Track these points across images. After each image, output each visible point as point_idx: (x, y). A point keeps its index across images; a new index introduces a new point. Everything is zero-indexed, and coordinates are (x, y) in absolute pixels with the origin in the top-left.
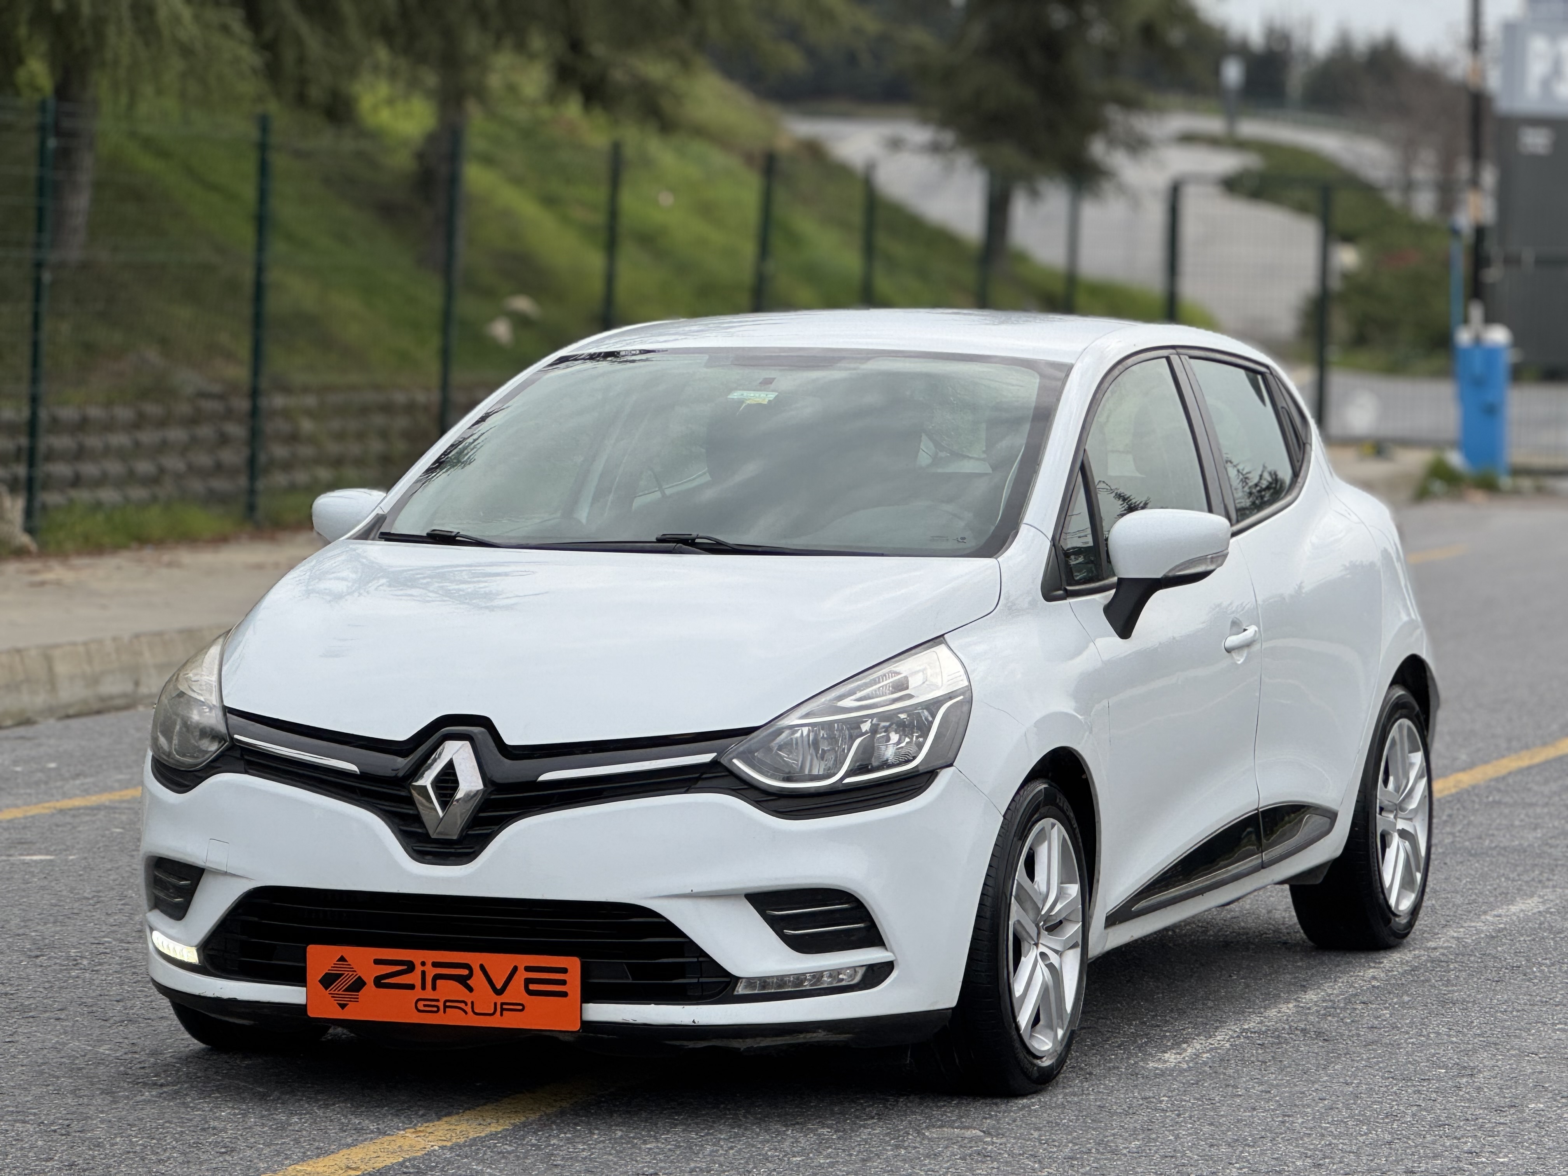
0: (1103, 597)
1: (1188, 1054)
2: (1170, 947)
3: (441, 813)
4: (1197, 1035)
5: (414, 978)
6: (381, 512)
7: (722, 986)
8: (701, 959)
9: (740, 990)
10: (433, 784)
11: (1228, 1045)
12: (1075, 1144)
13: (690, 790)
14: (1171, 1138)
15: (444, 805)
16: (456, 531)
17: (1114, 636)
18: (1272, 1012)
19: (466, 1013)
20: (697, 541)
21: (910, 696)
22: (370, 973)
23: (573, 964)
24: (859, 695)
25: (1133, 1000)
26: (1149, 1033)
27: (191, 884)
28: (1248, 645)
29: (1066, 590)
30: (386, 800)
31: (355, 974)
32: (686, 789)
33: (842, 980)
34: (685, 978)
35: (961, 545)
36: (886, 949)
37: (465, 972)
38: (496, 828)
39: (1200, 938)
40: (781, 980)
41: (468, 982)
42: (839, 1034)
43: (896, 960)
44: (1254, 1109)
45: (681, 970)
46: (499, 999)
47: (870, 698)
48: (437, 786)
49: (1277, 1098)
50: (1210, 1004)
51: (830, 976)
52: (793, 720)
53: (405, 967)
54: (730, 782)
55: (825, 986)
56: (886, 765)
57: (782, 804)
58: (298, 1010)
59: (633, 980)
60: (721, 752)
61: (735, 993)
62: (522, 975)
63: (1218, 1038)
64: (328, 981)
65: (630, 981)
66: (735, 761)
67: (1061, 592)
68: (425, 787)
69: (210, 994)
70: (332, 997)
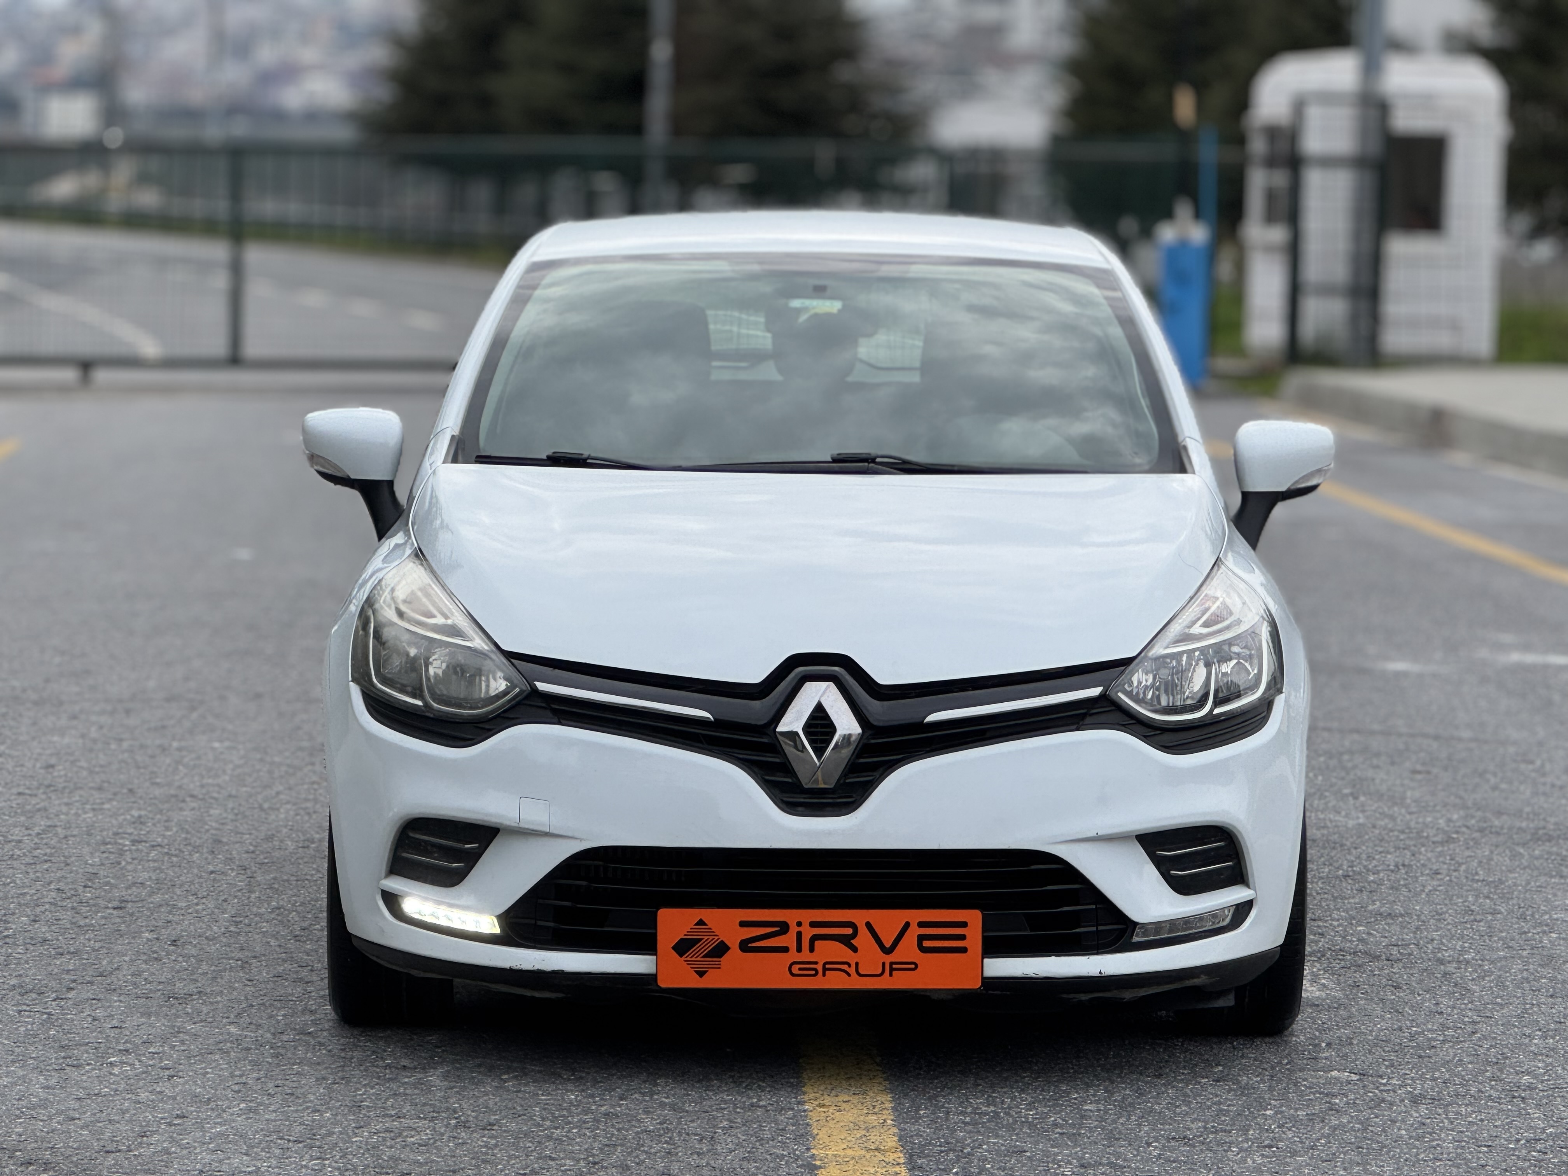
3: (815, 759)
5: (788, 940)
6: (454, 433)
7: (1122, 932)
8: (1102, 906)
9: (1139, 936)
10: (803, 728)
13: (1079, 727)
15: (819, 750)
19: (849, 975)
22: (733, 936)
23: (974, 918)
24: (1200, 621)
27: (478, 848)
30: (741, 748)
31: (717, 938)
32: (1074, 726)
33: (1218, 921)
34: (1080, 927)
36: (1250, 887)
37: (849, 931)
41: (852, 941)
43: (1254, 898)
45: (1076, 919)
46: (888, 959)
51: (1209, 918)
52: (1159, 649)
53: (778, 929)
54: (1118, 717)
55: (1205, 929)
57: (1166, 738)
58: (649, 979)
59: (1031, 931)
60: (1107, 685)
61: (1132, 940)
62: (914, 932)
64: (683, 947)
65: (1029, 933)
66: (1121, 695)
68: (797, 734)
69: (526, 967)
70: (688, 964)
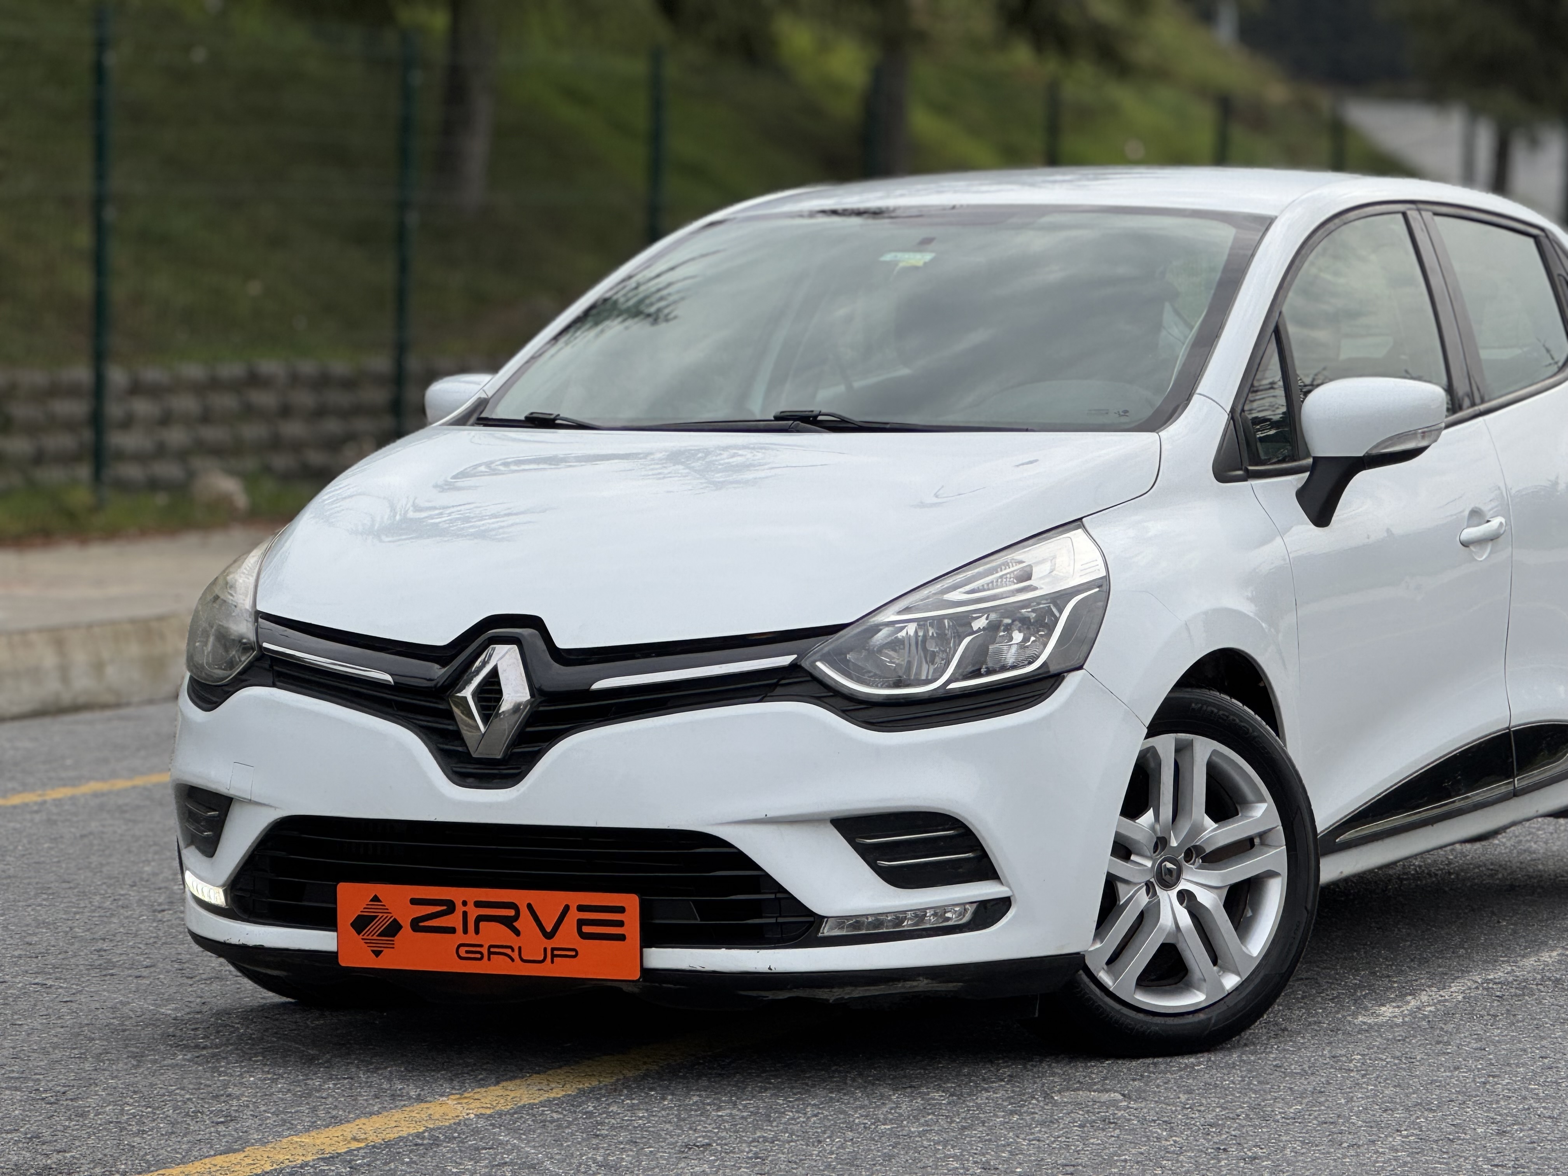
0: (1298, 479)
1: (1409, 1008)
2: (1445, 892)
3: (482, 728)
4: (1429, 986)
5: (454, 920)
6: (484, 396)
7: (807, 925)
8: (779, 895)
9: (826, 931)
10: (475, 694)
11: (1460, 998)
12: (1224, 1109)
13: (766, 698)
14: (1343, 1101)
15: (486, 719)
16: (555, 413)
17: (1307, 524)
18: (1530, 962)
19: (513, 960)
20: (820, 418)
21: (1033, 588)
22: (406, 914)
23: (631, 902)
24: (968, 588)
25: (1373, 948)
26: (1373, 985)
27: (219, 816)
28: (1492, 538)
29: (1247, 470)
30: (421, 714)
31: (390, 915)
32: (760, 697)
33: (948, 919)
34: (761, 917)
35: (1124, 420)
36: (1002, 883)
37: (512, 913)
38: (545, 745)
39: (1484, 882)
40: (878, 920)
41: (515, 924)
42: (944, 982)
43: (1013, 895)
44: (1457, 1068)
45: (756, 908)
46: (550, 944)
47: (984, 590)
48: (478, 698)
49: (1491, 1057)
50: (1462, 951)
51: (935, 914)
52: (889, 615)
53: (445, 908)
54: (813, 688)
55: (928, 926)
56: (1004, 669)
57: (873, 713)
58: (330, 957)
59: (701, 921)
60: (801, 655)
61: (820, 935)
62: (574, 916)
63: (1452, 990)
64: (361, 924)
65: (698, 922)
66: (819, 664)
67: (1240, 473)
68: (465, 698)
69: (234, 941)
70: (366, 943)
